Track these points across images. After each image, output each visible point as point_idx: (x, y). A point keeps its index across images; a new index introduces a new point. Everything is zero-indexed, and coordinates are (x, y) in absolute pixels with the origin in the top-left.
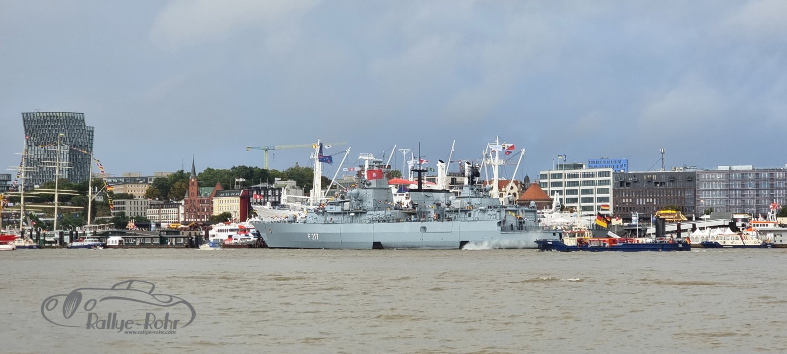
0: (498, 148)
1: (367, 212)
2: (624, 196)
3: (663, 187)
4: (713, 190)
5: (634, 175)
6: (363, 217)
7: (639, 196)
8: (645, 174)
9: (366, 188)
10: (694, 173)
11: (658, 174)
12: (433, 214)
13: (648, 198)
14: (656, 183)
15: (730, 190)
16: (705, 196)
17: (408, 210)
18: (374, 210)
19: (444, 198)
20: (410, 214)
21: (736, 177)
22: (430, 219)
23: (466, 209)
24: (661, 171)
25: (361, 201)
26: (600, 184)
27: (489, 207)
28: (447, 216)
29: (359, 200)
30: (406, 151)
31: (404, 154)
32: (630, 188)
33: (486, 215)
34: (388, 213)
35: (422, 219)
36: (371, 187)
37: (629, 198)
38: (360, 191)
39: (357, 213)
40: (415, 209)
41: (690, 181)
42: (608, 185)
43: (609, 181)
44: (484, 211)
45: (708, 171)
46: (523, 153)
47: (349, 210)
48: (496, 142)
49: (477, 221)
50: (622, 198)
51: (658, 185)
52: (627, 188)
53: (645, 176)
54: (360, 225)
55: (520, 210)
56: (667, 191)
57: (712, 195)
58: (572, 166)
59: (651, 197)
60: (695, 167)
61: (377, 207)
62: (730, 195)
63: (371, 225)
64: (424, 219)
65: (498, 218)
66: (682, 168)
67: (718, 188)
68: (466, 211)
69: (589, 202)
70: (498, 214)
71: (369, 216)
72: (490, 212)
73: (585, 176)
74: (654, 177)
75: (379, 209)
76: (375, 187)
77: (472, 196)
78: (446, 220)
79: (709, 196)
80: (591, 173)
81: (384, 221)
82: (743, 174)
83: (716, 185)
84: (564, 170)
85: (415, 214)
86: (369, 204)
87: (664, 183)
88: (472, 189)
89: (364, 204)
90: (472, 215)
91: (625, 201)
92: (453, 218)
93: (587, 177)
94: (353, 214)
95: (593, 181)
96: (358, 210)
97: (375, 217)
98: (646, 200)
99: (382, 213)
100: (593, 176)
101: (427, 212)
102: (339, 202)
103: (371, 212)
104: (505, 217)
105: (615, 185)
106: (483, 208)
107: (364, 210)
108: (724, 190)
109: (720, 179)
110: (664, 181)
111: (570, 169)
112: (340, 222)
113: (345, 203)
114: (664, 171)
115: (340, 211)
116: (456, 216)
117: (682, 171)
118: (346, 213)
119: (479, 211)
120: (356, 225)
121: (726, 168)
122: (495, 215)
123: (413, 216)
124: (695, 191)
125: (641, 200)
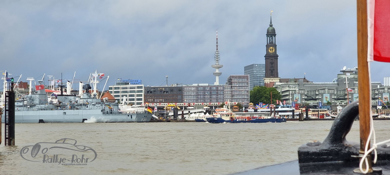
0: (96, 75)
1: (36, 106)
2: (149, 98)
3: (167, 93)
4: (191, 95)
5: (154, 88)
6: (34, 108)
7: (156, 98)
8: (159, 87)
9: (35, 94)
10: (182, 87)
11: (165, 88)
12: (69, 106)
13: (160, 99)
14: (164, 92)
15: (198, 95)
16: (187, 98)
17: (57, 104)
18: (40, 104)
19: (74, 99)
20: (58, 106)
21: (201, 89)
22: (67, 109)
23: (85, 104)
24: (166, 86)
25: (33, 100)
26: (138, 92)
27: (96, 103)
28: (76, 107)
29: (32, 100)
30: (51, 76)
31: (50, 78)
32: (152, 94)
33: (95, 107)
34: (47, 106)
35: (63, 109)
36: (37, 93)
37: (151, 99)
38: (32, 95)
39: (31, 106)
40: (60, 104)
41: (180, 91)
42: (142, 92)
43: (142, 91)
44: (94, 105)
45: (188, 86)
46: (108, 78)
47: (27, 105)
48: (95, 73)
49: (91, 110)
50: (148, 99)
51: (165, 93)
52: (151, 94)
53: (159, 88)
54: (33, 111)
55: (111, 104)
56: (169, 96)
57: (190, 98)
58: (124, 83)
59: (162, 99)
60: (182, 84)
61: (41, 103)
62: (198, 98)
63: (38, 112)
64: (65, 109)
65: (101, 108)
66: (176, 85)
67: (193, 94)
68: (85, 105)
69: (133, 101)
70: (101, 106)
71: (37, 107)
72: (97, 105)
73: (131, 88)
74: (163, 89)
75: (42, 104)
76: (40, 93)
77: (88, 98)
78: (76, 109)
79: (188, 98)
80: (133, 87)
81: (44, 110)
82: (204, 88)
83: (192, 93)
84: (121, 85)
85: (60, 106)
86: (37, 101)
87: (168, 92)
88: (88, 95)
89: (34, 102)
90: (88, 107)
91: (150, 100)
92: (79, 108)
93: (132, 89)
94: (29, 106)
95: (134, 91)
96: (31, 104)
97: (40, 108)
98: (159, 100)
99: (43, 106)
100: (134, 88)
101: (66, 105)
102: (22, 101)
103: (38, 106)
104: (105, 108)
105: (145, 92)
106: (94, 103)
107: (34, 104)
108: (196, 95)
109: (194, 90)
110: (168, 91)
111: (123, 85)
112: (22, 110)
113: (25, 101)
114: (167, 86)
115: (22, 105)
116: (81, 107)
117: (176, 86)
118: (25, 106)
119: (92, 105)
120: (30, 111)
121: (196, 85)
122: (99, 107)
123: (59, 107)
124: (182, 95)
125: (157, 100)
